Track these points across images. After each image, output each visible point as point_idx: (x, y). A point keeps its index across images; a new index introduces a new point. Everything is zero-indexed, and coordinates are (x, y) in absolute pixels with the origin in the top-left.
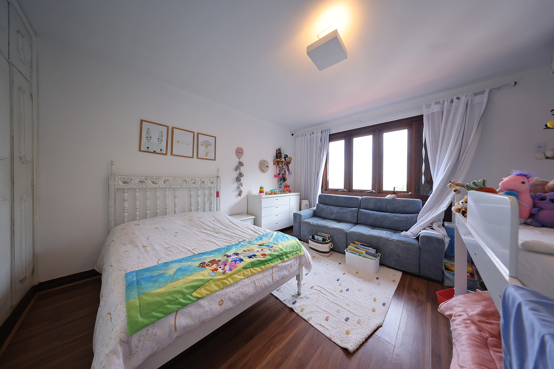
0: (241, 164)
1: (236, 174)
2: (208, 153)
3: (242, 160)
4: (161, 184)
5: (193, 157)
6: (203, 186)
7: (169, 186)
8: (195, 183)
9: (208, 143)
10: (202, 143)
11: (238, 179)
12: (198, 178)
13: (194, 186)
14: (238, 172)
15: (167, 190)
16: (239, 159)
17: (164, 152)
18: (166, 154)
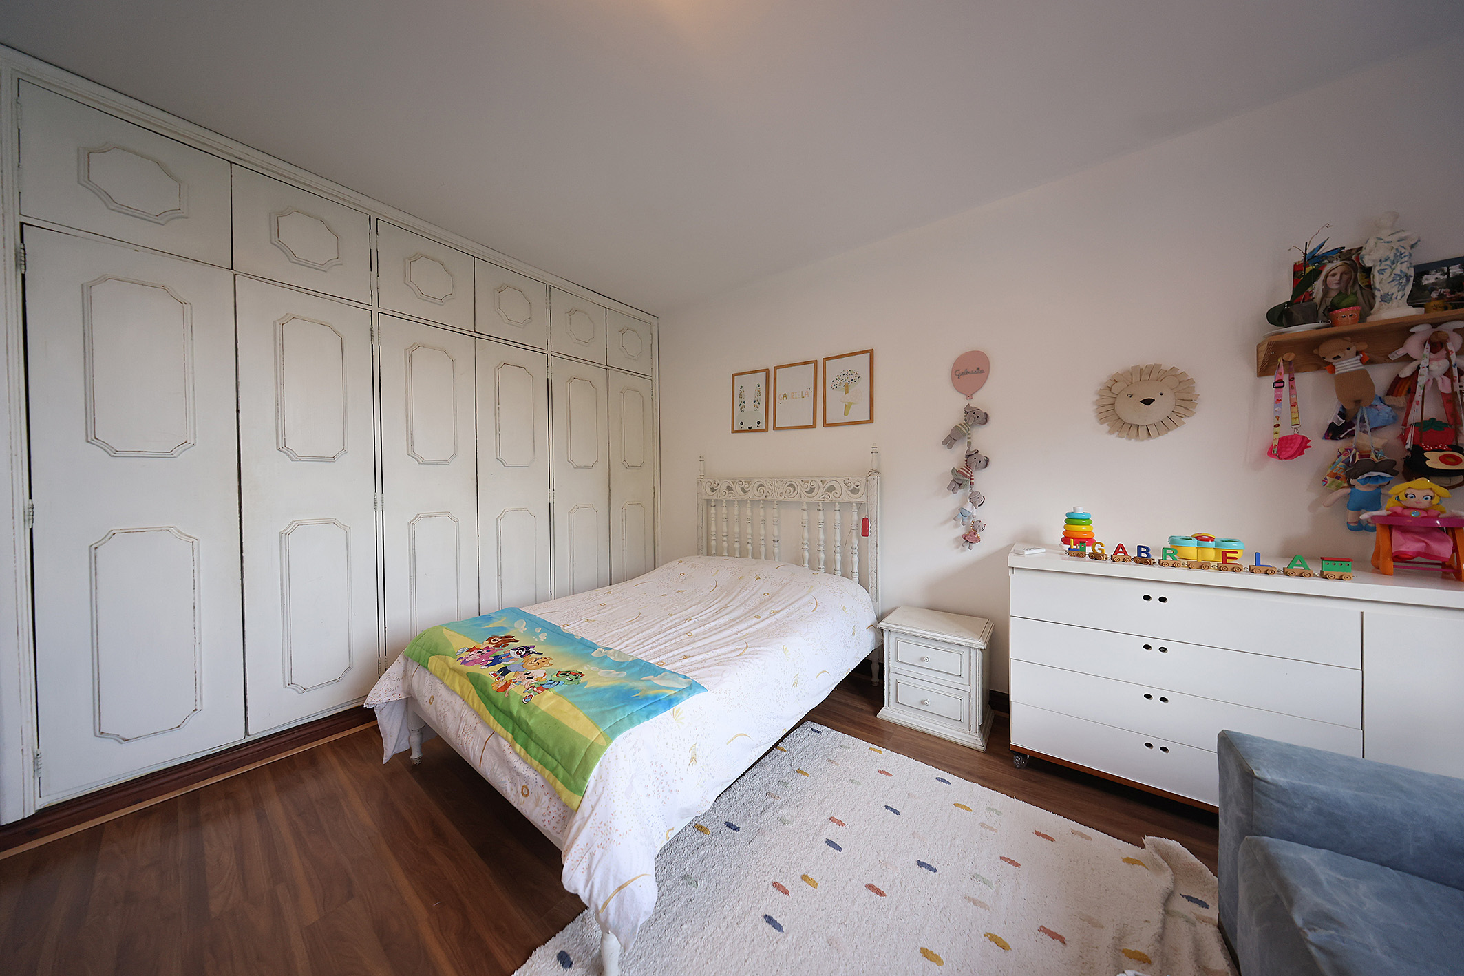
0: (976, 418)
1: (954, 458)
2: (851, 404)
3: (981, 400)
4: (753, 493)
5: (814, 426)
6: (828, 501)
7: (763, 497)
8: (812, 490)
9: (851, 377)
10: (834, 383)
11: (960, 479)
12: (817, 479)
13: (808, 499)
14: (960, 450)
15: (761, 506)
16: (969, 397)
17: (763, 426)
18: (766, 430)
